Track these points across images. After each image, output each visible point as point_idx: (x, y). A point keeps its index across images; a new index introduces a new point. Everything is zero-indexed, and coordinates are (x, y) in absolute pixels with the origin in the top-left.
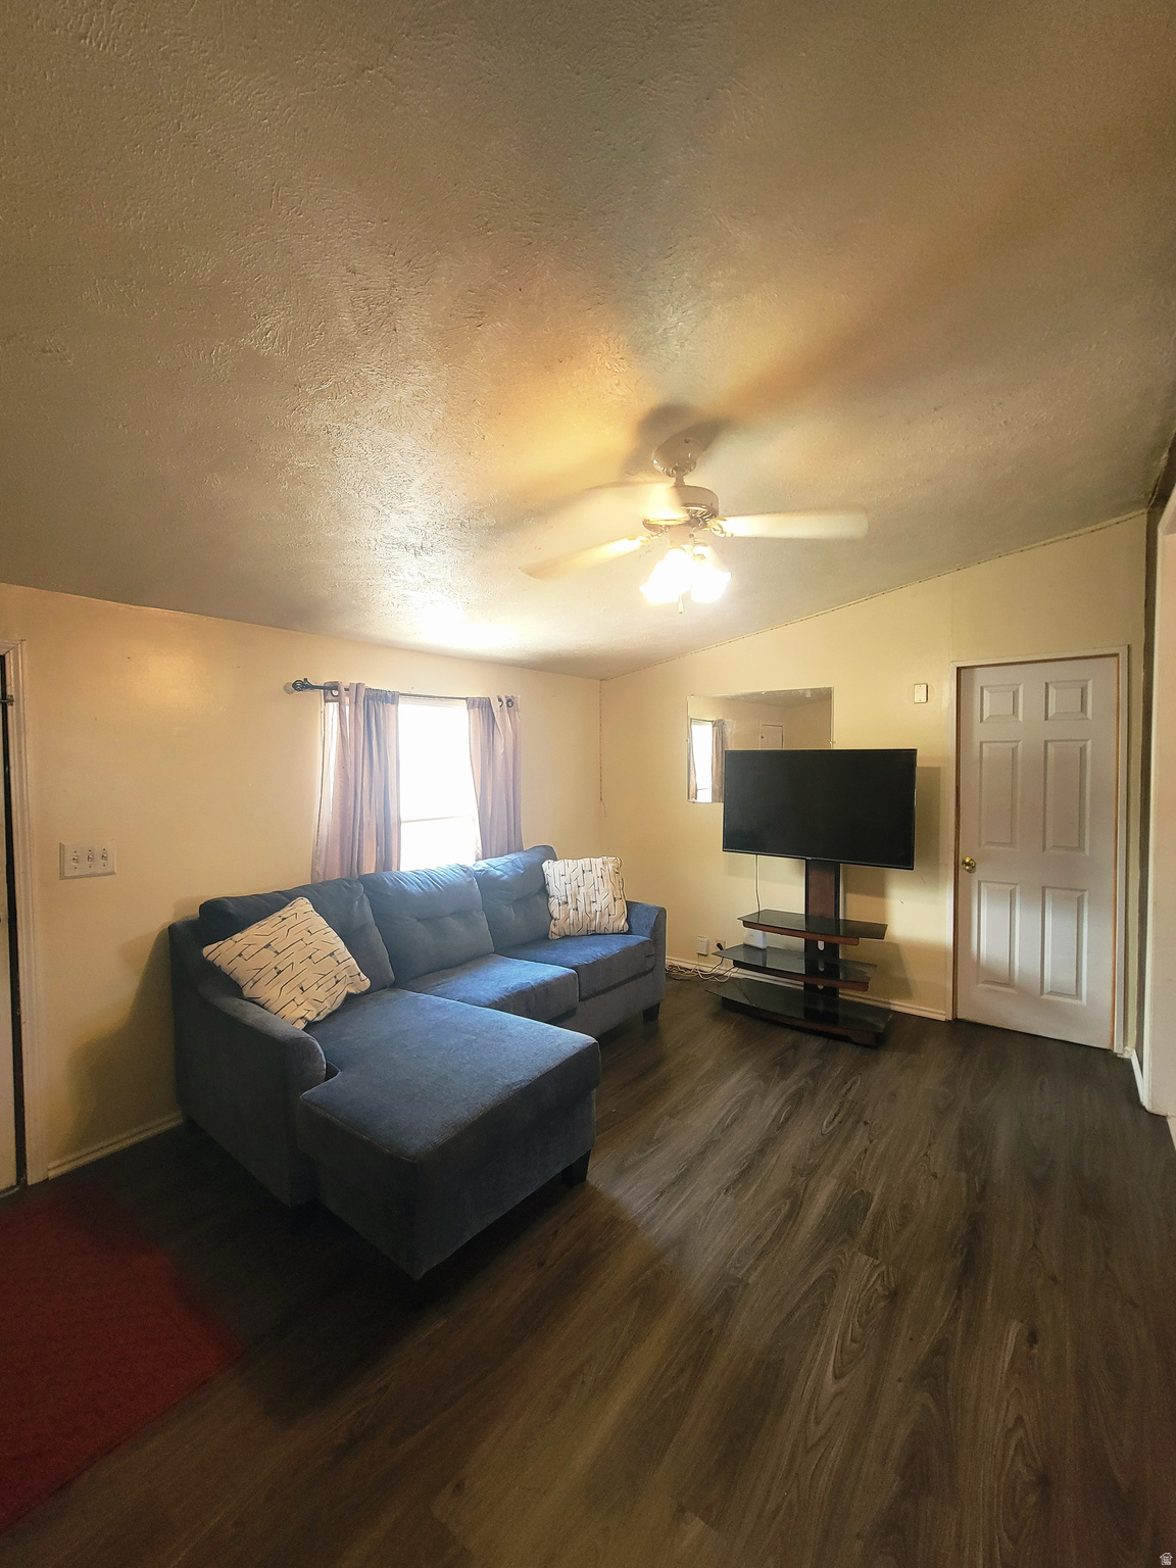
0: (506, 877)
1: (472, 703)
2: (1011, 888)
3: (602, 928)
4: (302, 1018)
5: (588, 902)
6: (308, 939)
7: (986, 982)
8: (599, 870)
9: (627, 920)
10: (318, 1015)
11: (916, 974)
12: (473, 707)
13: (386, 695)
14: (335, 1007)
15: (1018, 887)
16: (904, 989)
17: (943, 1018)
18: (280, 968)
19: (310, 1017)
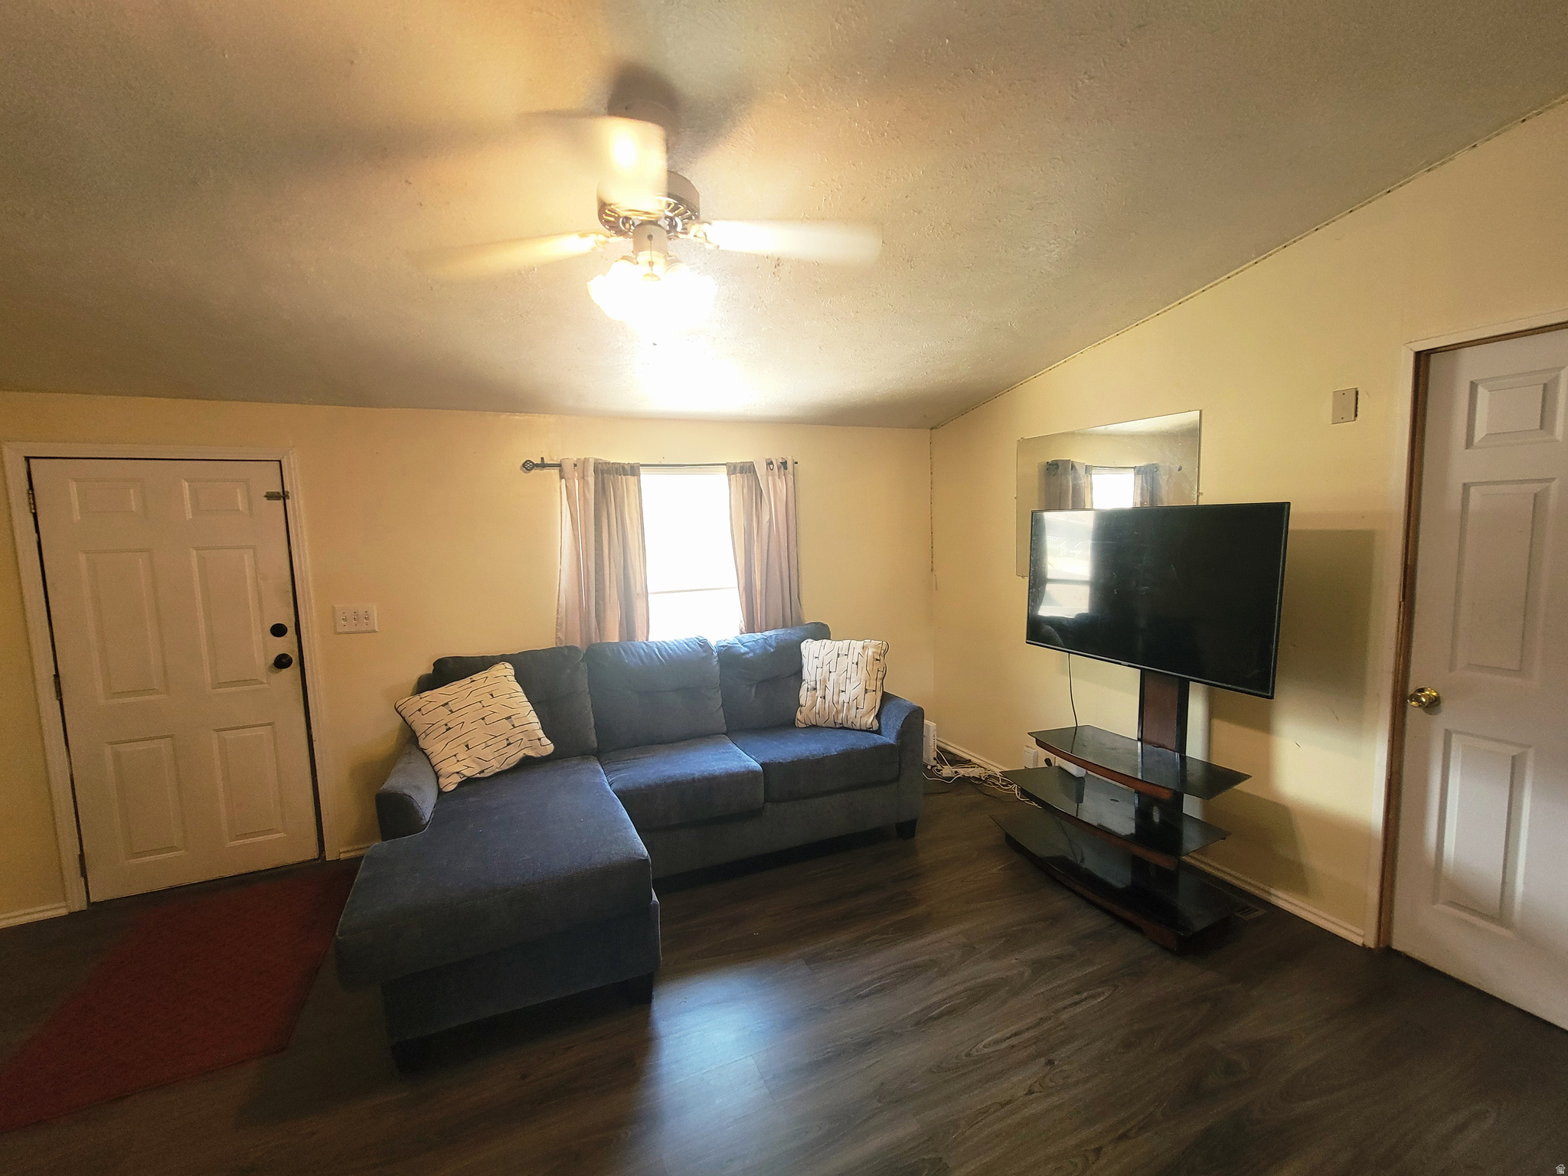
0: (751, 654)
1: (733, 469)
2: (1515, 751)
3: (850, 722)
4: (458, 773)
5: (836, 691)
6: (486, 702)
7: (1452, 904)
8: (856, 654)
9: (878, 717)
10: (483, 772)
11: (1316, 860)
12: (734, 473)
13: (623, 468)
14: (505, 767)
15: (1531, 753)
16: (1298, 879)
17: (1359, 941)
18: (450, 725)
19: (468, 773)
